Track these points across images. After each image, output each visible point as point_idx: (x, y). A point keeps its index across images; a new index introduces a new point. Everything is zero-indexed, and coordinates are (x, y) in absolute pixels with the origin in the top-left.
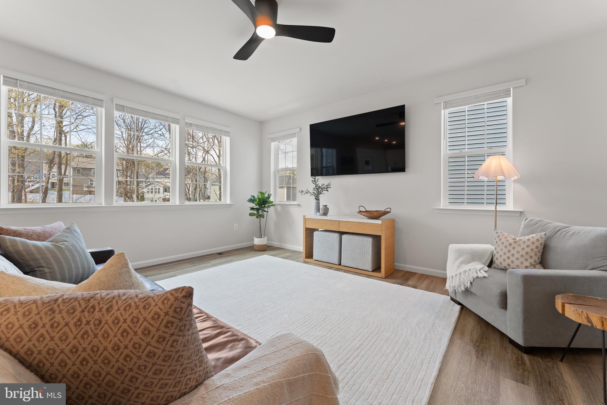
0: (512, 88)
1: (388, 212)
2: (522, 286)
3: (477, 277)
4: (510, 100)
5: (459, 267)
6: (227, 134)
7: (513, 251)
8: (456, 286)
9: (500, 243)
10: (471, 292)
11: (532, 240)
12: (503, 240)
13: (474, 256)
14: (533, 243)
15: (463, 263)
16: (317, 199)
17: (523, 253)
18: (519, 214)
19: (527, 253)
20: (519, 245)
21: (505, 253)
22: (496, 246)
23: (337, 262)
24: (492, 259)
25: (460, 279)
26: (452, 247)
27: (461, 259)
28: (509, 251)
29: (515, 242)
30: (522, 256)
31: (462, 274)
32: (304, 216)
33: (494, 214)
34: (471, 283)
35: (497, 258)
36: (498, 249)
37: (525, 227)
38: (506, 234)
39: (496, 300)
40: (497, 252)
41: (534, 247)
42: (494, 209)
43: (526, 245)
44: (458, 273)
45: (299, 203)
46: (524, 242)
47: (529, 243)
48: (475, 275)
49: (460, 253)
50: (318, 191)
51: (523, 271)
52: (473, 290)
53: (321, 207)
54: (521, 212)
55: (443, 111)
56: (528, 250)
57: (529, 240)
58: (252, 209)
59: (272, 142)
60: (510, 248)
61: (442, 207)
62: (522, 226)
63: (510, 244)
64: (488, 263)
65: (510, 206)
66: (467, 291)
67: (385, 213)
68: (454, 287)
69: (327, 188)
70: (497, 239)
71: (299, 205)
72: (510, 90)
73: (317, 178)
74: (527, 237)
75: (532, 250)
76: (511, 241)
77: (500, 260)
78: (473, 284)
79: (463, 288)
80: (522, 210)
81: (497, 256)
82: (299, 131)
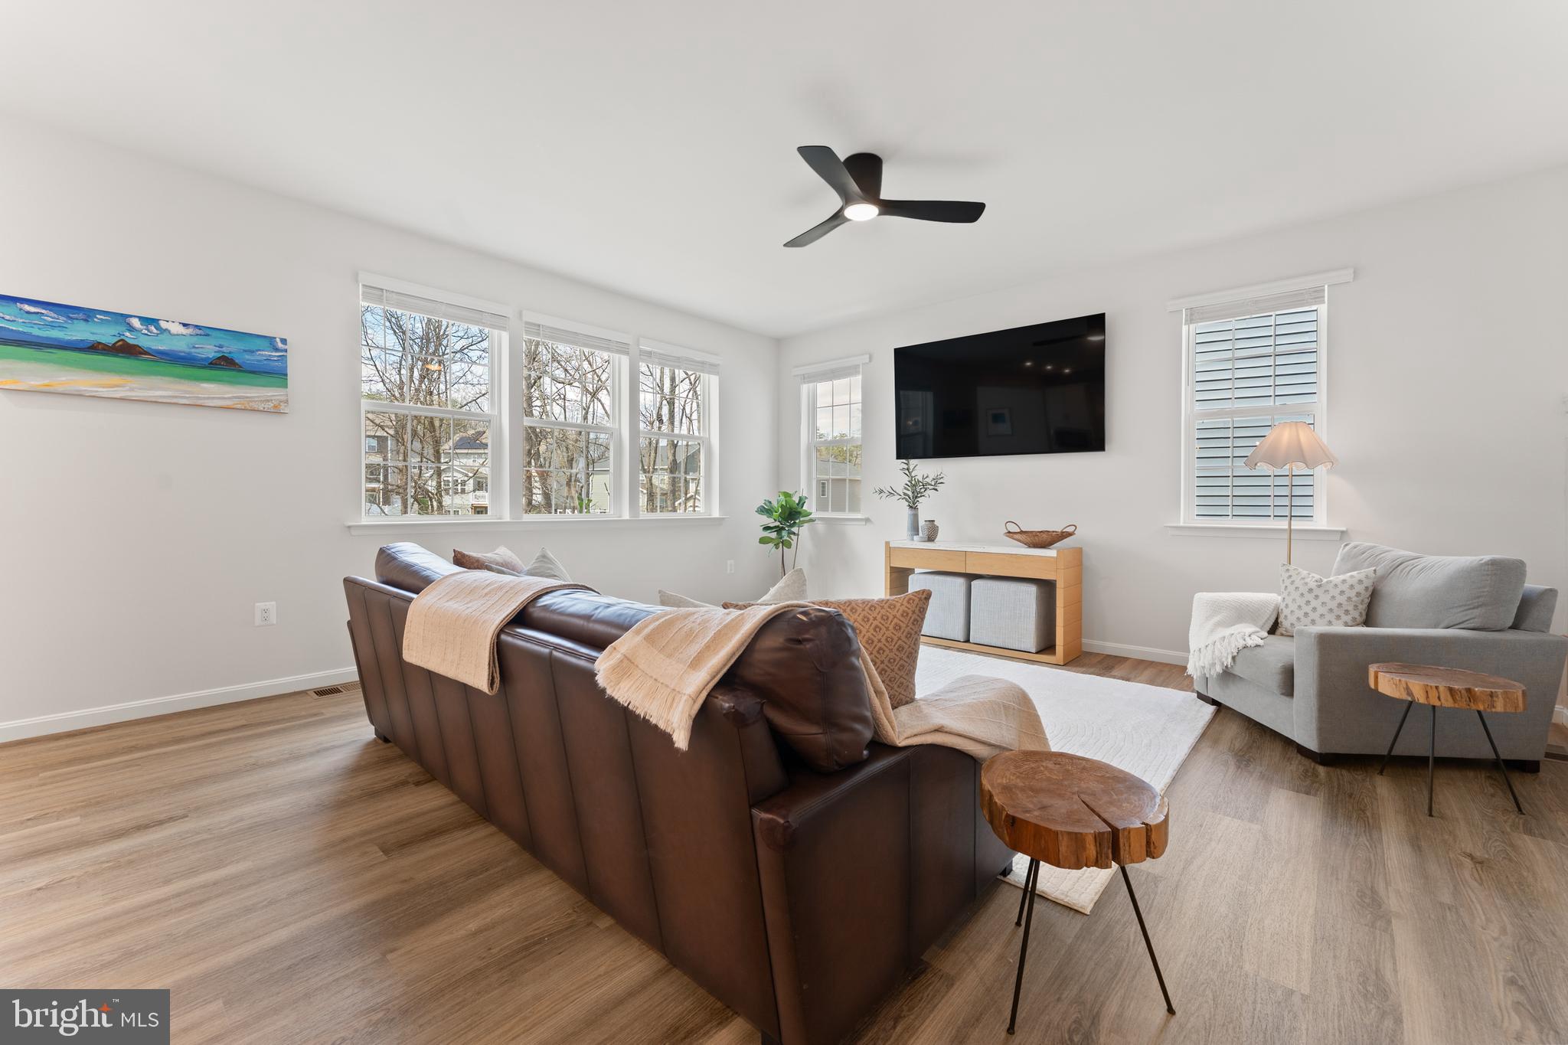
0: (1326, 286)
1: (1070, 534)
2: (1317, 653)
3: (1245, 647)
4: (1323, 309)
5: (1212, 631)
6: (712, 368)
7: (1314, 603)
8: (1207, 666)
9: (1291, 588)
10: (1234, 675)
11: (1350, 582)
12: (1298, 583)
13: (1242, 614)
14: (1352, 587)
15: (1219, 624)
16: (913, 507)
17: (1333, 605)
18: (1338, 537)
19: (1340, 605)
20: (1327, 591)
21: (1300, 607)
22: (1285, 594)
23: (961, 637)
24: (1277, 619)
25: (1213, 652)
26: (1201, 598)
27: (1216, 619)
28: (1308, 602)
29: (1320, 586)
30: (1331, 610)
31: (1217, 643)
32: (887, 543)
33: (1286, 536)
34: (1234, 658)
35: (1286, 616)
36: (1289, 600)
37: (1342, 559)
38: (1305, 572)
39: (1274, 681)
40: (1287, 605)
41: (1352, 594)
42: (1287, 527)
43: (1338, 590)
44: (1210, 641)
45: (867, 516)
46: (1336, 585)
47: (1345, 587)
48: (1241, 644)
49: (1216, 608)
50: (915, 493)
51: (1322, 628)
52: (1237, 671)
53: (921, 523)
54: (1343, 532)
55: (1185, 328)
56: (1342, 599)
57: (1344, 581)
58: (767, 528)
59: (805, 383)
60: (1310, 597)
61: (1182, 524)
62: (1338, 559)
63: (1311, 590)
64: (1268, 626)
65: (1321, 521)
66: (1227, 675)
67: (1064, 535)
68: (1203, 667)
69: (937, 482)
70: (1288, 582)
71: (867, 520)
72: (1324, 290)
73: (913, 462)
74: (1342, 577)
75: (1349, 599)
76: (1313, 585)
77: (1292, 619)
78: (1237, 659)
79: (1219, 669)
80: (1344, 529)
81: (1286, 612)
82: (867, 360)
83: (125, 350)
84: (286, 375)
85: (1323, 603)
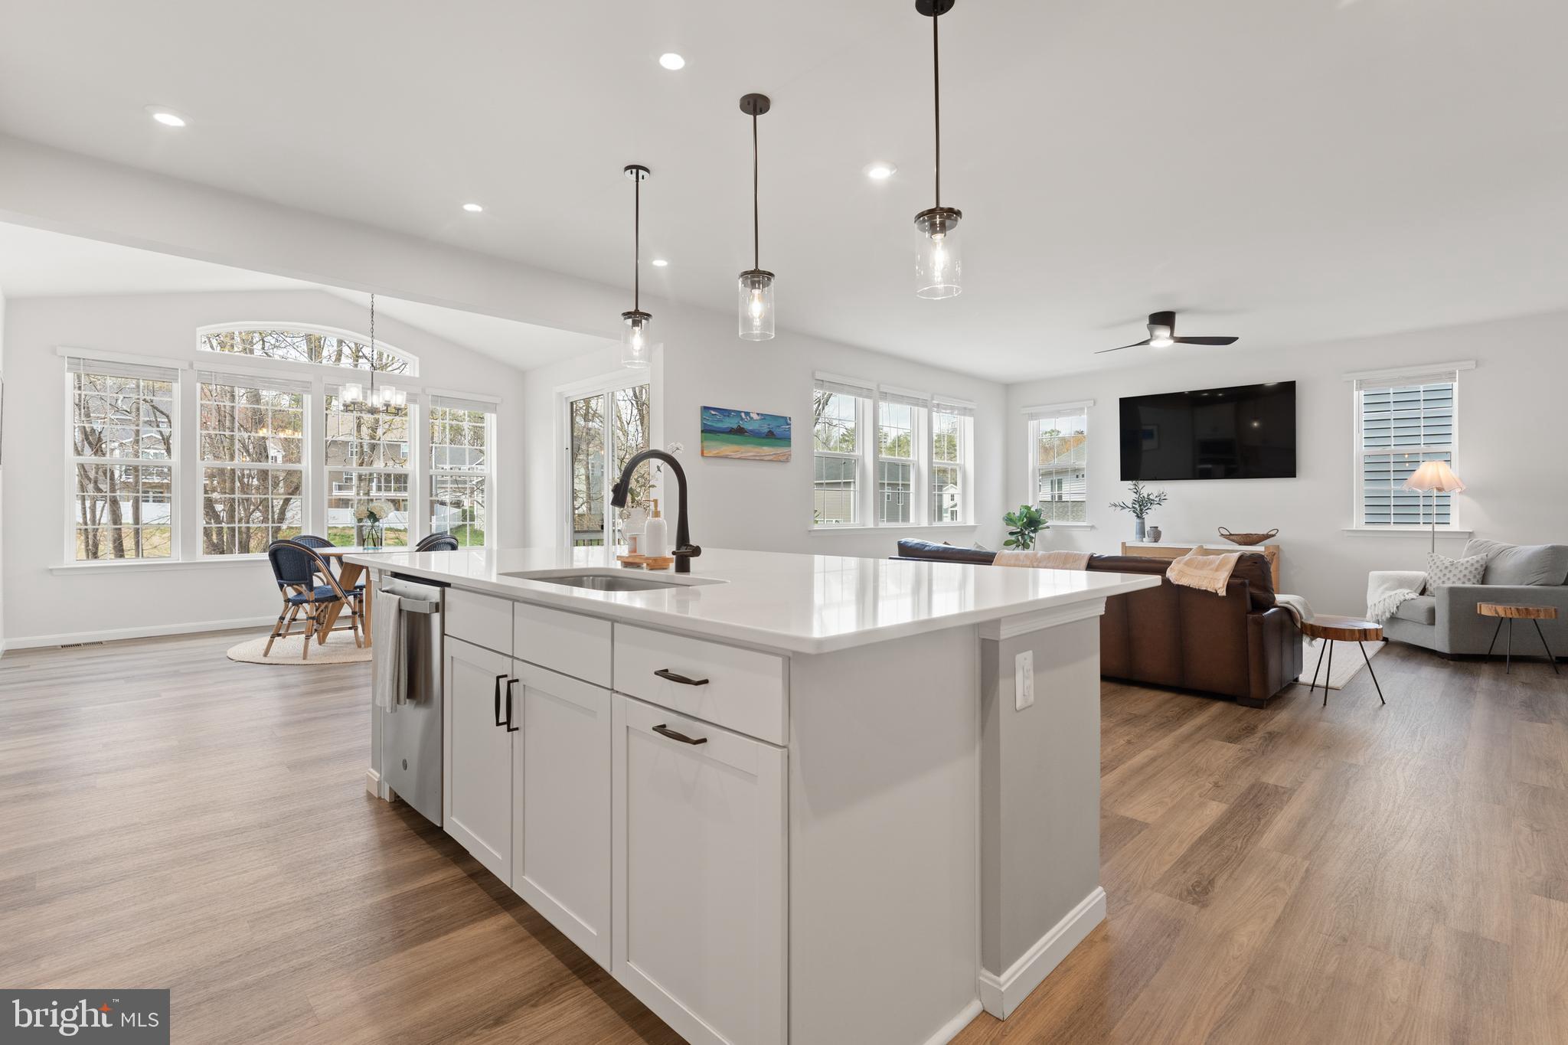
0: (1458, 371)
1: (1273, 536)
2: (1448, 598)
3: (1405, 600)
4: (1456, 385)
5: (1383, 593)
6: (967, 412)
7: (1448, 575)
8: (1380, 613)
9: (1434, 567)
10: (1398, 618)
11: (1471, 562)
12: (1438, 563)
13: (1402, 583)
14: (1472, 565)
15: (1387, 589)
16: (1140, 517)
17: (1461, 576)
18: (1467, 537)
19: (1465, 576)
20: (1456, 568)
21: (1439, 578)
22: (1430, 571)
24: (1425, 586)
25: (1384, 604)
26: (1373, 574)
27: (1385, 586)
28: (1445, 575)
29: (1452, 565)
30: (1459, 579)
31: (1387, 600)
32: (1123, 544)
33: (1431, 536)
34: (1397, 607)
35: (1431, 584)
36: (1432, 575)
37: (1468, 549)
38: (1443, 557)
39: (1423, 617)
40: (1431, 578)
41: (1473, 569)
42: (1431, 530)
43: (1464, 567)
44: (1383, 597)
45: (1094, 524)
46: (1462, 564)
47: (1468, 565)
48: (1403, 598)
49: (1384, 580)
50: (1141, 506)
51: (1449, 585)
52: (1400, 615)
53: (1147, 528)
54: (1470, 533)
55: (1356, 393)
56: (1466, 572)
57: (1468, 562)
58: (1012, 533)
59: (1032, 420)
60: (1446, 572)
61: (1354, 529)
62: (1465, 549)
63: (1446, 568)
64: (1419, 591)
65: (1455, 525)
66: (1393, 619)
67: (1267, 537)
68: (1377, 615)
69: (1161, 499)
70: (1432, 564)
71: (1092, 527)
72: (1456, 373)
73: (1141, 484)
74: (1466, 559)
75: (1471, 572)
76: (1447, 564)
77: (1435, 585)
78: (1400, 608)
79: (1388, 615)
80: (1471, 531)
81: (1431, 581)
82: (1092, 405)
83: (740, 431)
84: (790, 439)
85: (1455, 575)
